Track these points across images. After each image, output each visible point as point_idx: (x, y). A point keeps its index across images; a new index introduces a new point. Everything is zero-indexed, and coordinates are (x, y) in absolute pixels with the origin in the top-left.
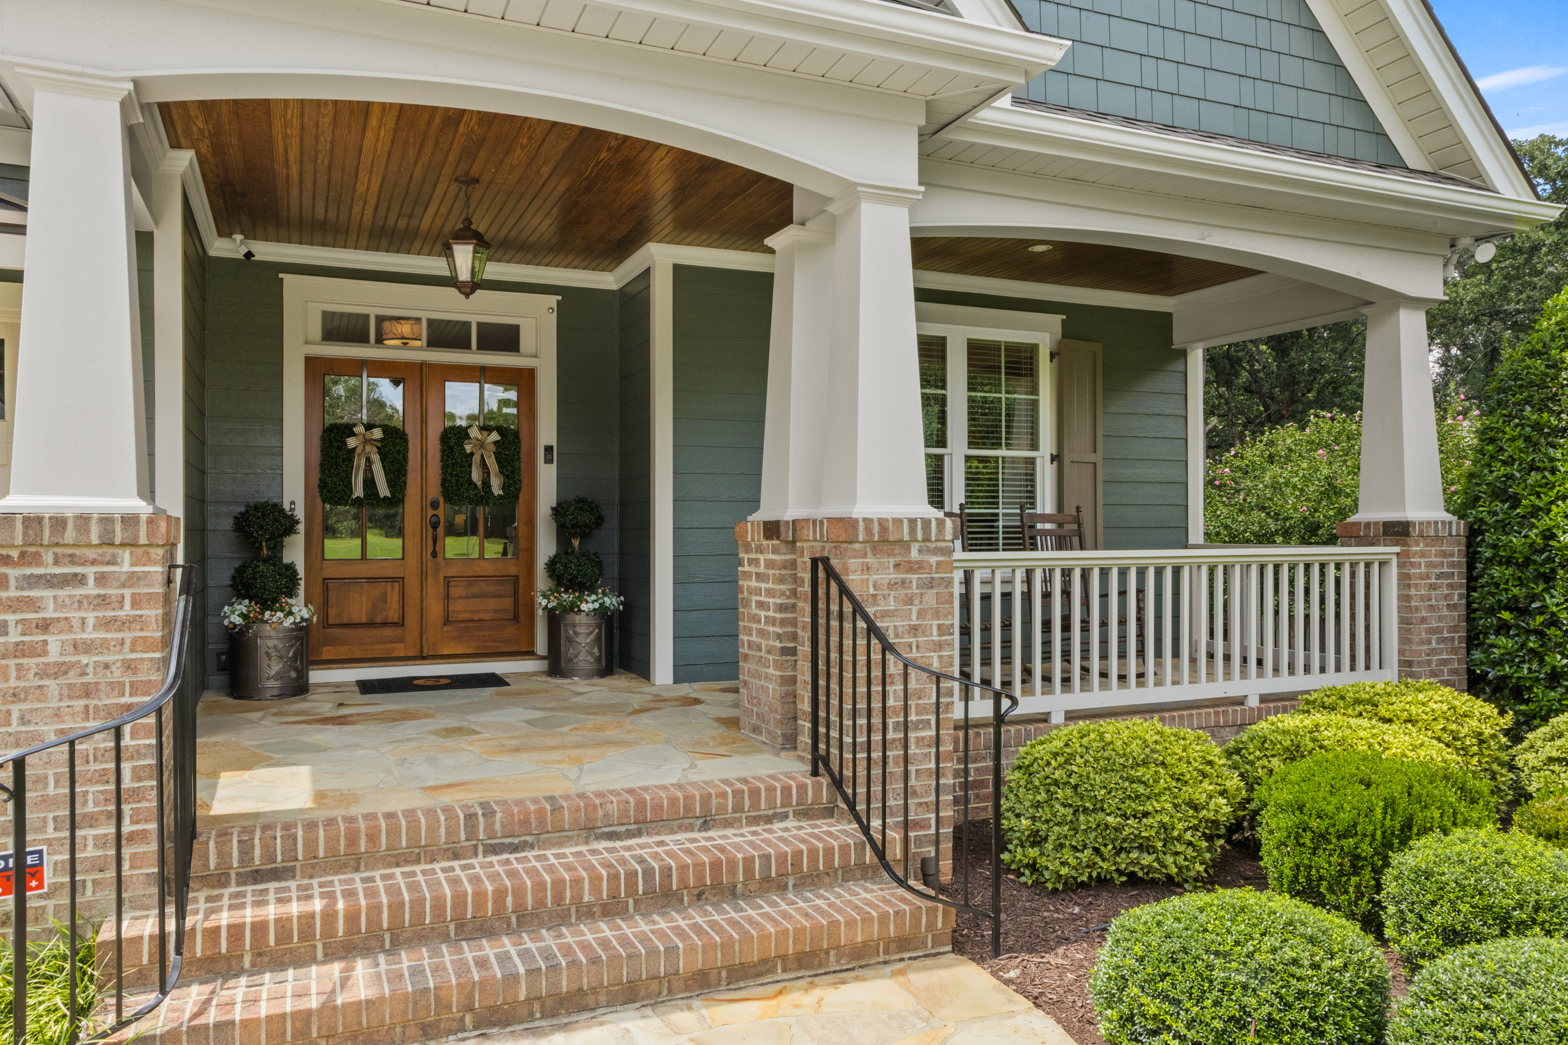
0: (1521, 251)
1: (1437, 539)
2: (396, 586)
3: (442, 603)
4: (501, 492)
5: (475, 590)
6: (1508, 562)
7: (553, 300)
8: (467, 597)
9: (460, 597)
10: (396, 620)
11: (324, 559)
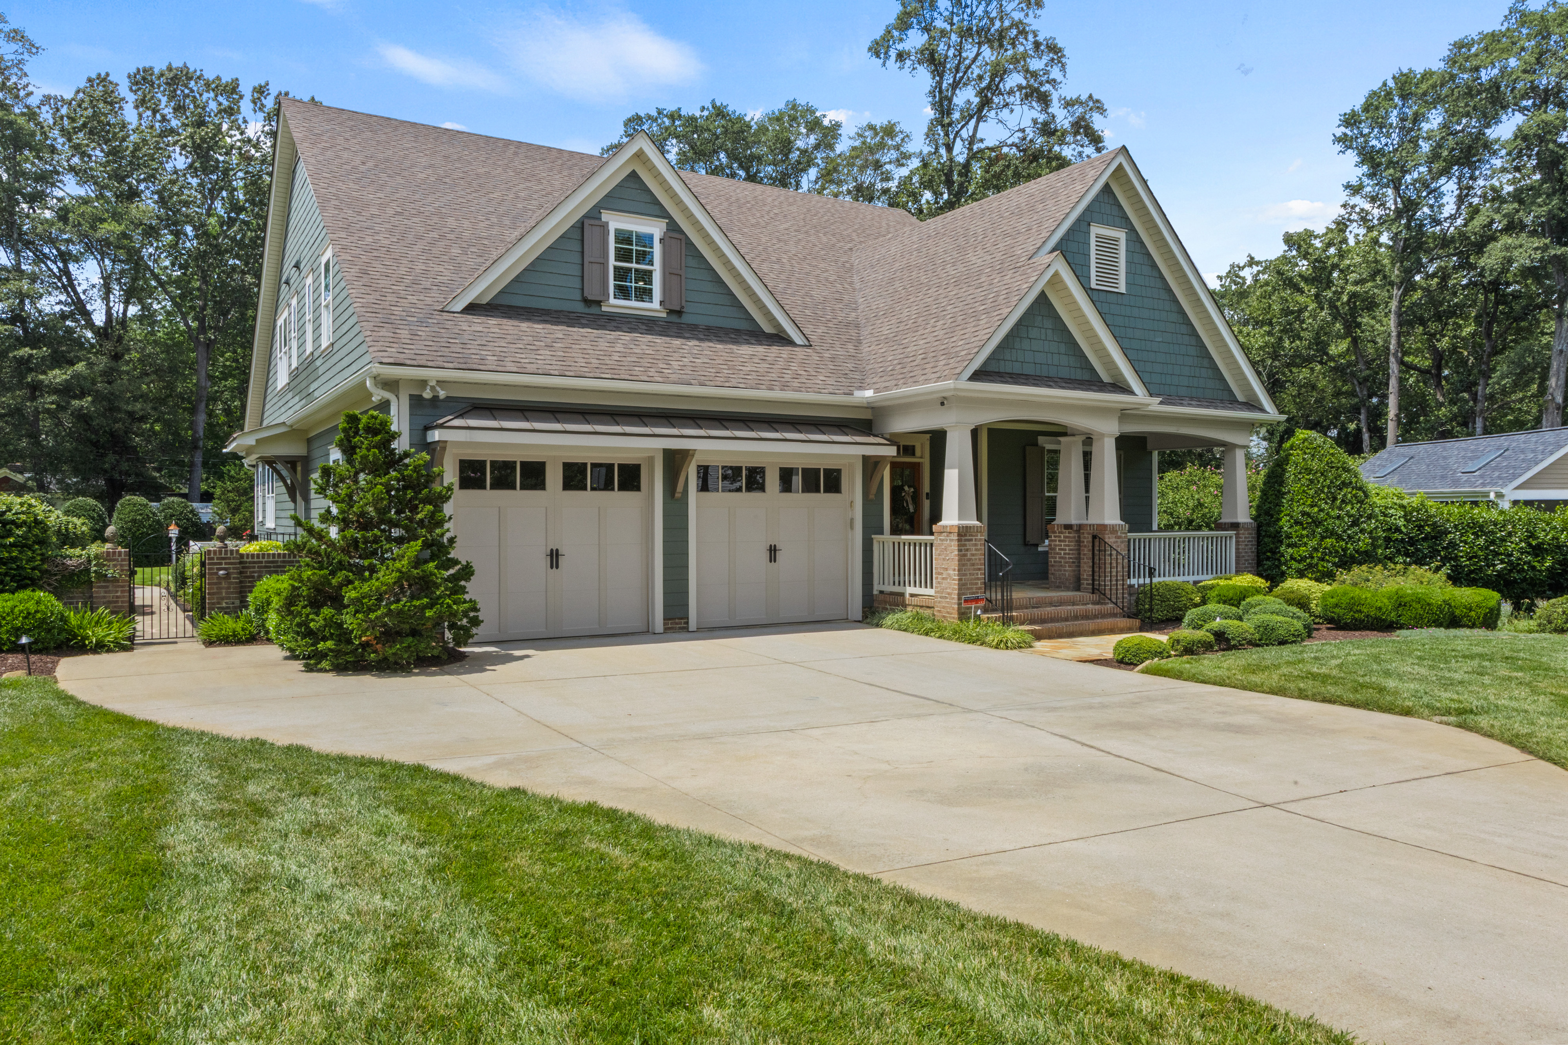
0: (1292, 312)
1: (1248, 529)
6: (1269, 536)
7: (928, 436)
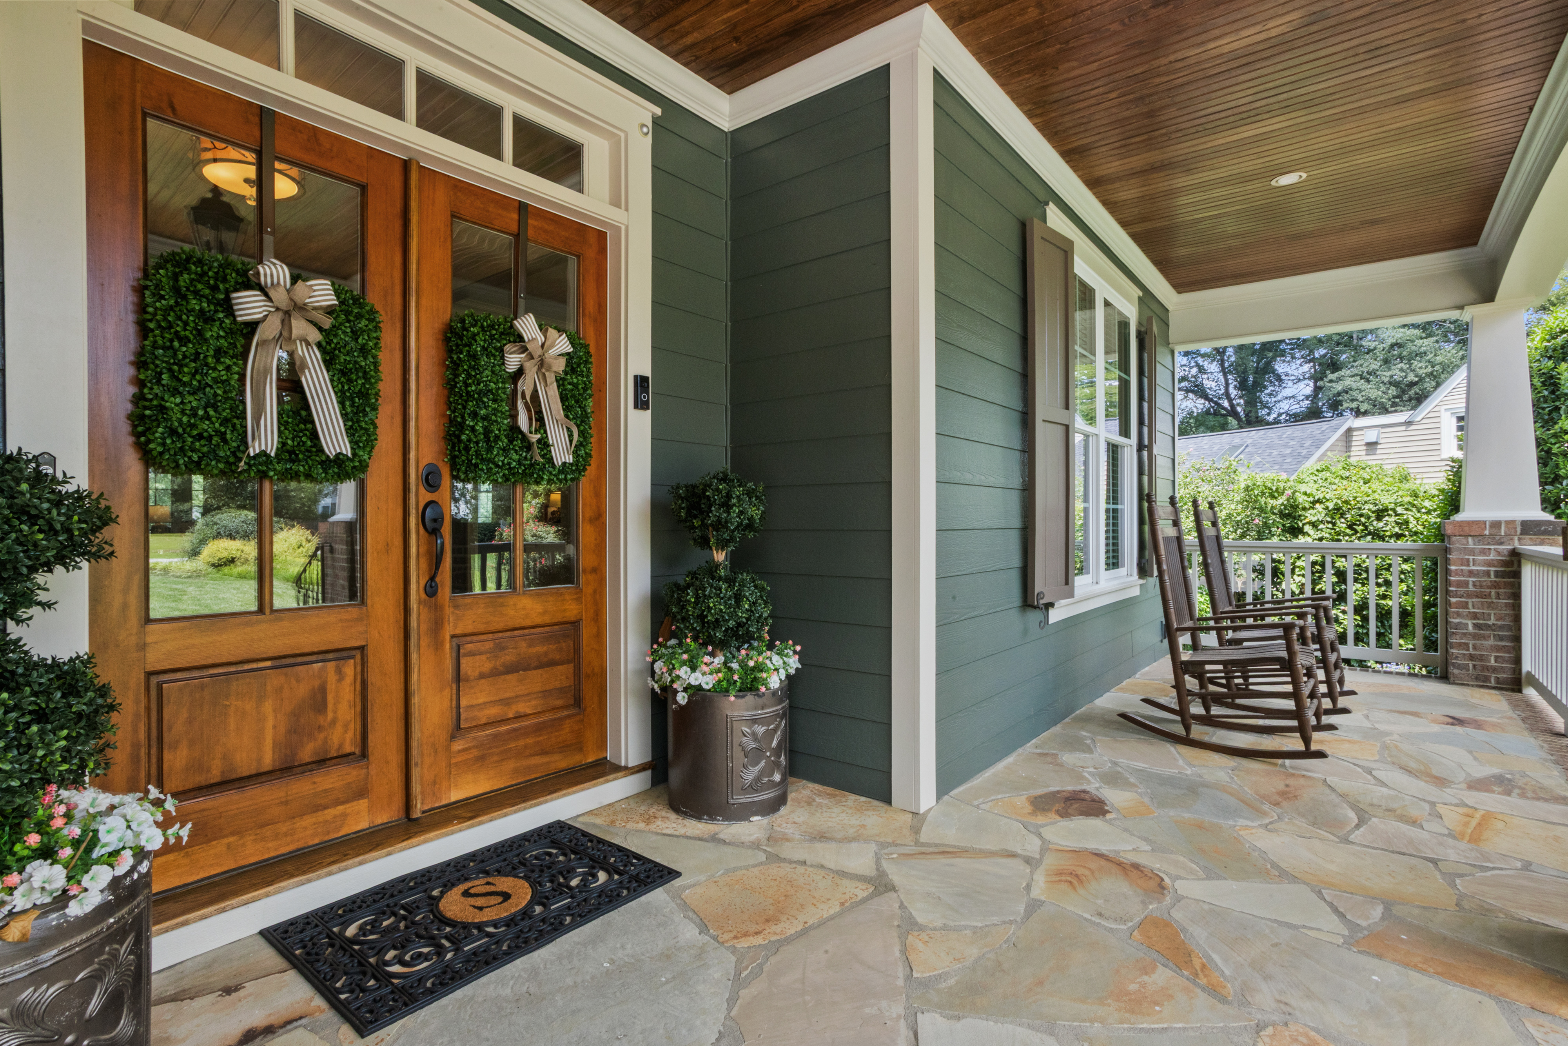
2: (350, 669)
3: (447, 693)
4: (570, 459)
5: (508, 657)
7: (649, 111)
8: (494, 673)
9: (482, 676)
10: (348, 748)
11: (148, 620)
